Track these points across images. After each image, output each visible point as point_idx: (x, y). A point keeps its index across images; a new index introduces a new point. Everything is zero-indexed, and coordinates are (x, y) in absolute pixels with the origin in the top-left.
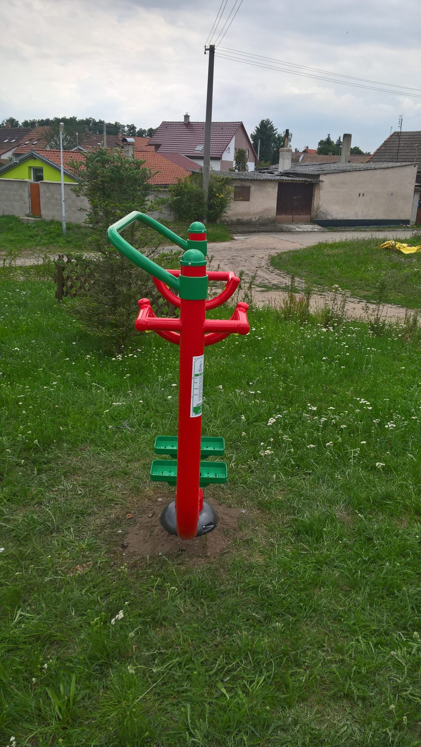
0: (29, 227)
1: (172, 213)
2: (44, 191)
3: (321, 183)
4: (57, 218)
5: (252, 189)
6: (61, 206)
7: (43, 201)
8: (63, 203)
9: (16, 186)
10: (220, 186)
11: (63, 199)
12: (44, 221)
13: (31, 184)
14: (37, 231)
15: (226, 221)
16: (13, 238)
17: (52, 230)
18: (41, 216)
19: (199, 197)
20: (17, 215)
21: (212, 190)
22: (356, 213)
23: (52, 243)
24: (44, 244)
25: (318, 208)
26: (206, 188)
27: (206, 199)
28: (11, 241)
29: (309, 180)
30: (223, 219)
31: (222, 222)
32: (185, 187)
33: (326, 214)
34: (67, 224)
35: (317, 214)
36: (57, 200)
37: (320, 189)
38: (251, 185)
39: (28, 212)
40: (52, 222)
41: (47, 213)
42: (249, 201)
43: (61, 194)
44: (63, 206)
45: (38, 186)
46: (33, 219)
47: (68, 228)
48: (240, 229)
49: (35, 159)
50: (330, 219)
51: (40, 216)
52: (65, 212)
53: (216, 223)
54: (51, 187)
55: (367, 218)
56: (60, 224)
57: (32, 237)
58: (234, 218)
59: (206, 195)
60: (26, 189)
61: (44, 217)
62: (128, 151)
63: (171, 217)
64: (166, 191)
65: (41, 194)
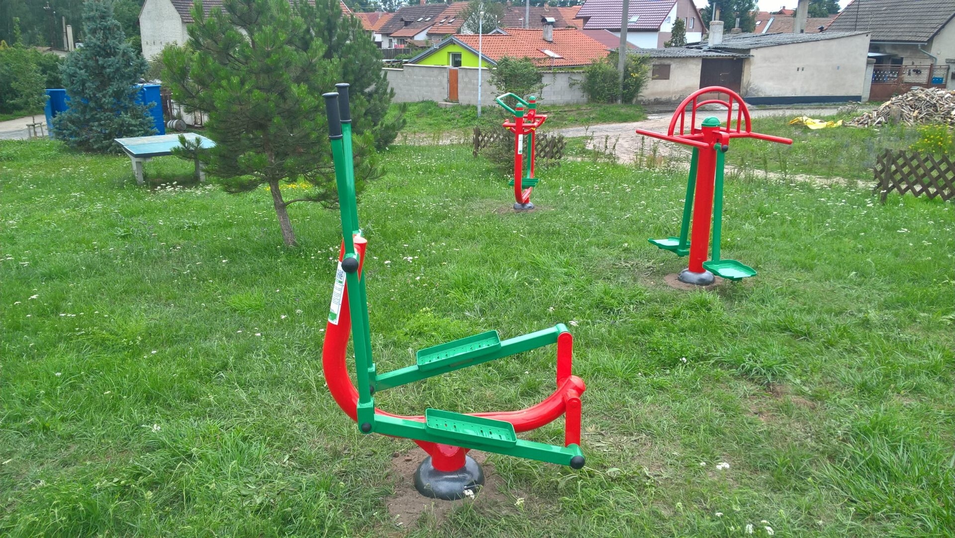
0: (447, 111)
1: (585, 94)
2: (462, 76)
3: (751, 58)
4: (473, 103)
5: (673, 66)
6: (478, 90)
7: (460, 86)
8: (480, 88)
9: (436, 72)
10: (636, 65)
11: (480, 84)
12: (461, 106)
13: (450, 70)
14: (454, 115)
15: (642, 100)
16: (432, 122)
17: (468, 114)
19: (614, 77)
20: (435, 101)
21: (628, 70)
22: (794, 90)
23: (467, 125)
24: (460, 127)
25: (749, 84)
26: (621, 68)
27: (621, 79)
28: (430, 125)
29: (737, 55)
30: (639, 99)
31: (638, 102)
32: (600, 68)
33: (758, 91)
34: (482, 107)
35: (747, 91)
36: (474, 84)
37: (750, 64)
38: (672, 63)
39: (446, 97)
40: (468, 106)
41: (464, 98)
42: (668, 79)
43: (478, 80)
44: (480, 91)
45: (456, 72)
46: (451, 103)
47: (483, 112)
48: (656, 108)
49: (454, 44)
50: (763, 96)
51: (457, 101)
52: (481, 96)
53: (632, 103)
54: (470, 73)
55: (807, 95)
56: (476, 108)
57: (449, 120)
58: (652, 98)
59: (621, 75)
60: (445, 75)
61: (460, 102)
62: (547, 32)
63: (585, 98)
64: (580, 73)
65: (459, 80)
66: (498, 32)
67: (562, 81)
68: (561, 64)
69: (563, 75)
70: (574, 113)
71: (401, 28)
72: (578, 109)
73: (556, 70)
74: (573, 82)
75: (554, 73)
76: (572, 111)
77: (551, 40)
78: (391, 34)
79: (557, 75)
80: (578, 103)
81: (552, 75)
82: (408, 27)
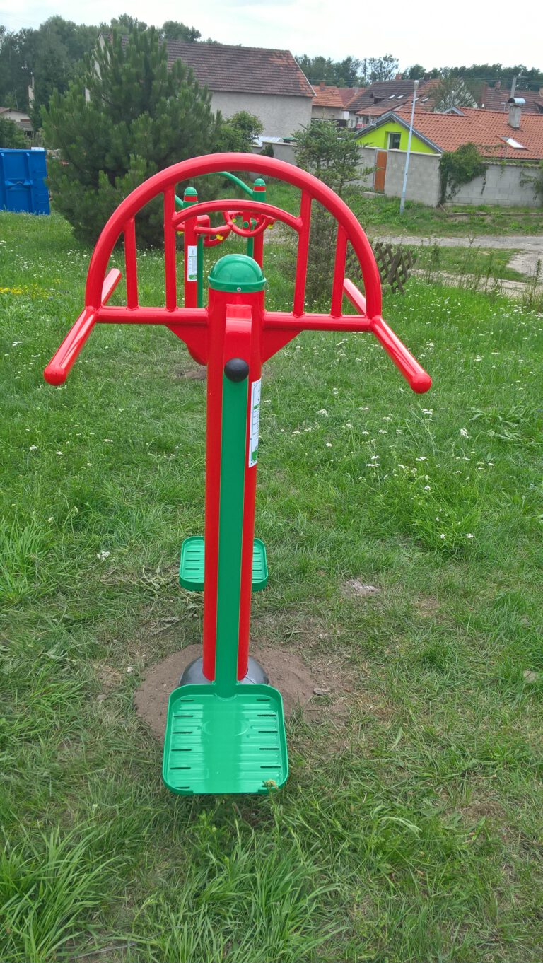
2: (392, 161)
4: (397, 195)
6: (403, 180)
7: (388, 173)
8: (406, 177)
11: (406, 172)
12: (385, 197)
17: (390, 207)
18: (384, 190)
23: (384, 222)
34: (405, 202)
36: (400, 172)
39: (370, 185)
40: (393, 199)
41: (389, 189)
43: (405, 166)
44: (405, 180)
46: (374, 194)
47: (407, 207)
49: (394, 122)
51: (382, 191)
52: (406, 187)
54: (402, 158)
56: (400, 202)
60: (373, 158)
61: (386, 192)
62: (514, 116)
63: (537, 200)
64: (536, 168)
65: (388, 166)
66: (453, 112)
67: (512, 176)
68: (523, 157)
69: (513, 169)
70: (520, 218)
71: (370, 106)
72: (527, 213)
73: (505, 162)
74: (526, 179)
75: (502, 166)
76: (519, 215)
77: (517, 126)
78: (358, 111)
79: (506, 169)
80: (528, 207)
81: (499, 168)
82: (378, 105)
